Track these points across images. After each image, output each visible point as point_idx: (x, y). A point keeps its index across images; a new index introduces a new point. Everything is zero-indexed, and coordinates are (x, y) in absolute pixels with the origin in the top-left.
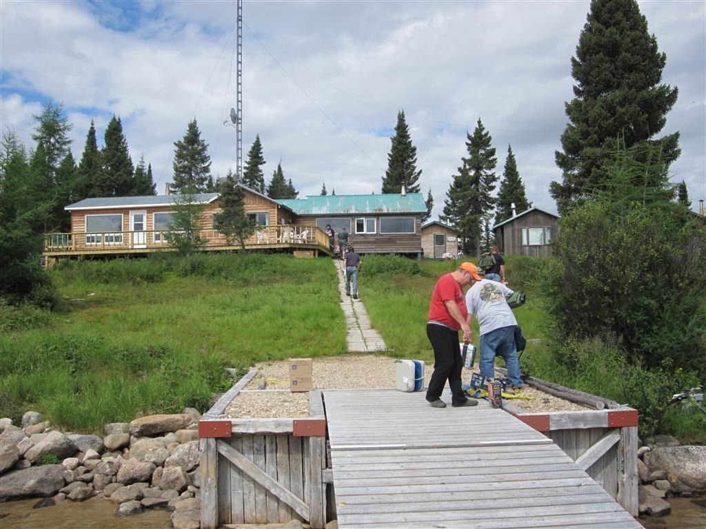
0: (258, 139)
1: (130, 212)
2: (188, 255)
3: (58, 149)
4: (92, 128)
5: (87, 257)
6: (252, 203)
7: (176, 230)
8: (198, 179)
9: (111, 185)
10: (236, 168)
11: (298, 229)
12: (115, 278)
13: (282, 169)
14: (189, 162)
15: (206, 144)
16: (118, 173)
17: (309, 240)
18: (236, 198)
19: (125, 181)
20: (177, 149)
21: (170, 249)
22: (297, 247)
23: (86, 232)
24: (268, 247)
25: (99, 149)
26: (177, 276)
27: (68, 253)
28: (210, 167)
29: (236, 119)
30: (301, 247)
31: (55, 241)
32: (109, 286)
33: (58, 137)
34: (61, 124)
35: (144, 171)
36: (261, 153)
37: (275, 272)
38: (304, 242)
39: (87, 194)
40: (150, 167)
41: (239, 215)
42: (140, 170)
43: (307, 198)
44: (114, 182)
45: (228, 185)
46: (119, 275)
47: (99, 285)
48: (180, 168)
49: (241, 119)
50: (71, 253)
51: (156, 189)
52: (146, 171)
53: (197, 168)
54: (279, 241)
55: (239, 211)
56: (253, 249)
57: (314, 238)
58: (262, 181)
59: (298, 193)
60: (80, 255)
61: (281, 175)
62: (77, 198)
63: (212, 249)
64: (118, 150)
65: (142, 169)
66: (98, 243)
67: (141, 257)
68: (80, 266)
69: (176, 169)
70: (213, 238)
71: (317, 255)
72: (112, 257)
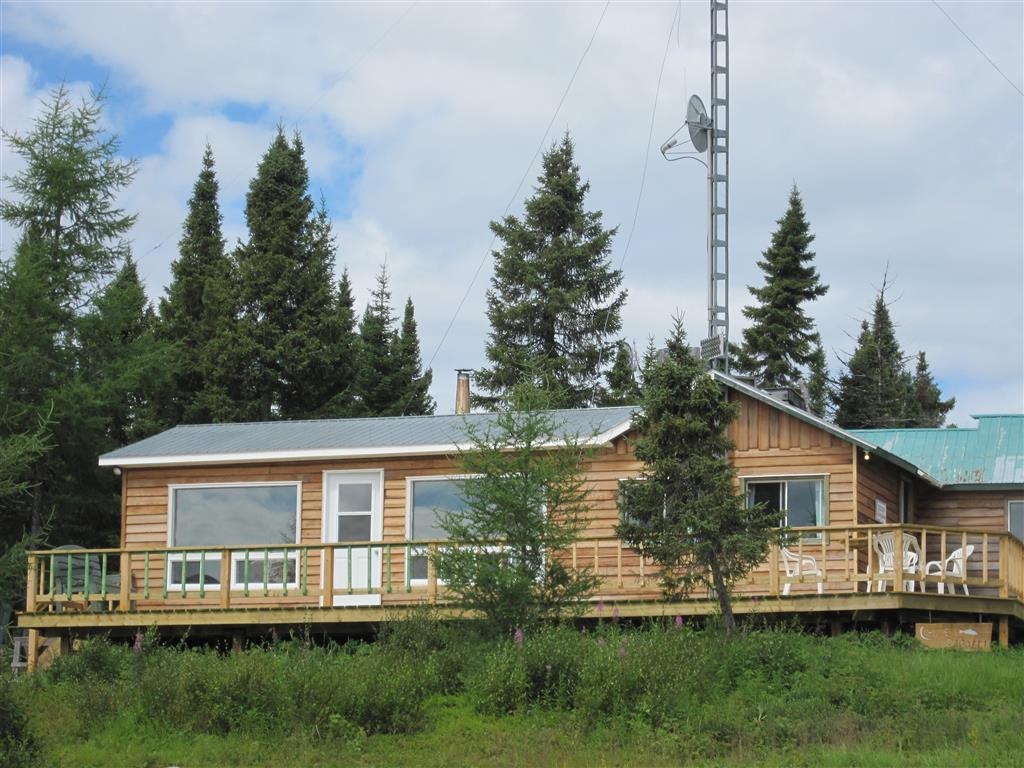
0: (795, 203)
1: (325, 473)
2: (518, 633)
3: (84, 251)
4: (207, 176)
5: (169, 636)
6: (764, 443)
7: (477, 543)
8: (577, 356)
9: (265, 379)
10: (706, 315)
11: (933, 539)
12: (252, 713)
13: (893, 317)
14: (544, 293)
15: (605, 228)
16: (292, 334)
17: (975, 581)
18: (699, 424)
19: (315, 364)
20: (500, 245)
21: (457, 613)
22: (930, 607)
23: (169, 545)
24: (819, 606)
25: (229, 249)
26: (479, 710)
27: (105, 621)
28: (622, 312)
29: (706, 134)
30: (946, 607)
31: (61, 577)
32: (232, 739)
33: (85, 207)
34: (96, 162)
35: (390, 328)
36: (809, 257)
37: (837, 701)
38: (959, 588)
39: (181, 410)
40: (410, 312)
41: (711, 488)
42: (375, 325)
43: (975, 424)
44: (278, 368)
45: (671, 376)
46: (269, 705)
47: (199, 737)
48: (514, 313)
49: (725, 134)
50: (116, 621)
51: (431, 391)
52: (396, 326)
53: (573, 314)
54: (862, 585)
55: (711, 470)
56: (761, 616)
57: (993, 574)
58: (817, 360)
59: (949, 406)
60: (144, 629)
61: (889, 337)
62: (149, 423)
63: (607, 612)
64: (289, 253)
65: (381, 322)
66: (208, 587)
67: (356, 637)
68: (140, 665)
69: (499, 319)
70: (619, 571)
71: (1004, 640)
72: (255, 635)
